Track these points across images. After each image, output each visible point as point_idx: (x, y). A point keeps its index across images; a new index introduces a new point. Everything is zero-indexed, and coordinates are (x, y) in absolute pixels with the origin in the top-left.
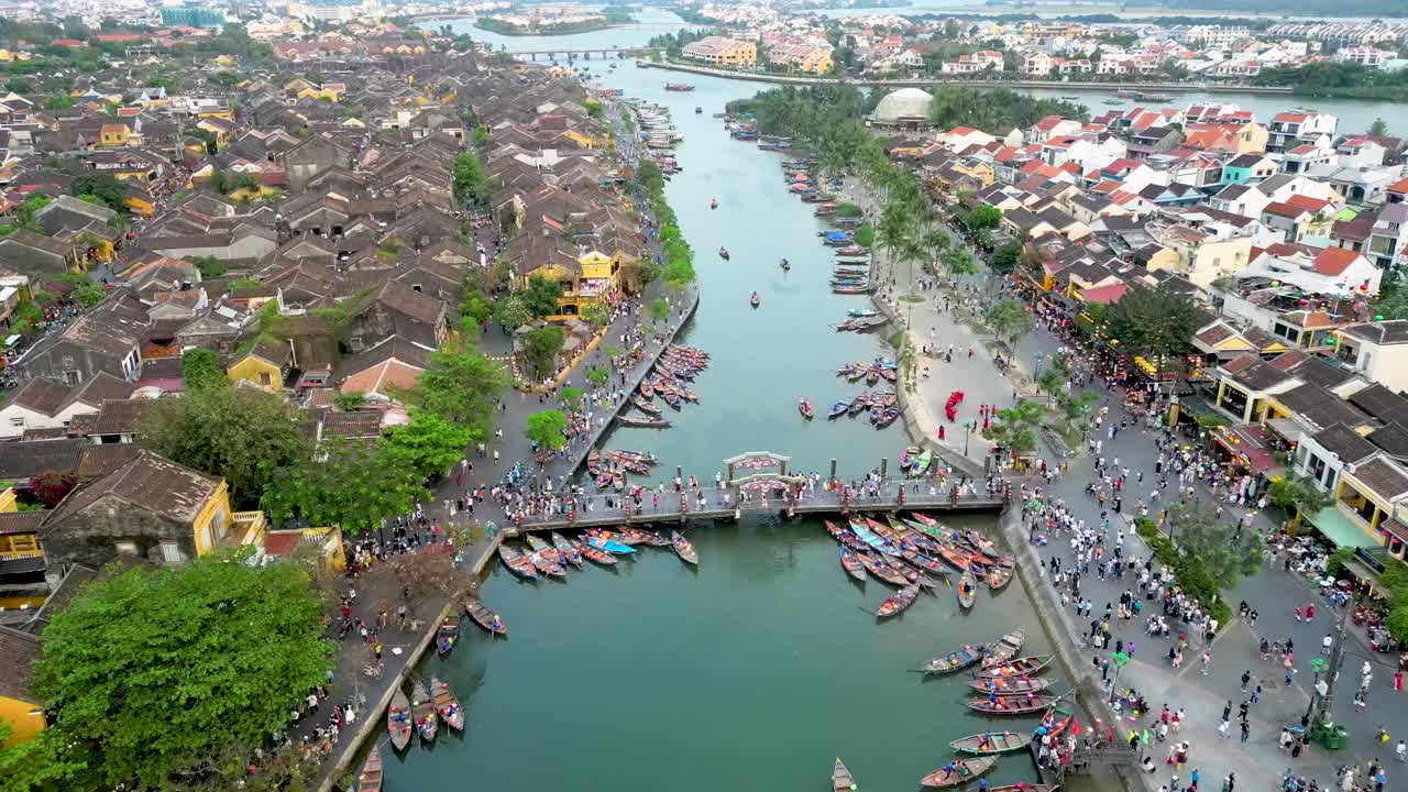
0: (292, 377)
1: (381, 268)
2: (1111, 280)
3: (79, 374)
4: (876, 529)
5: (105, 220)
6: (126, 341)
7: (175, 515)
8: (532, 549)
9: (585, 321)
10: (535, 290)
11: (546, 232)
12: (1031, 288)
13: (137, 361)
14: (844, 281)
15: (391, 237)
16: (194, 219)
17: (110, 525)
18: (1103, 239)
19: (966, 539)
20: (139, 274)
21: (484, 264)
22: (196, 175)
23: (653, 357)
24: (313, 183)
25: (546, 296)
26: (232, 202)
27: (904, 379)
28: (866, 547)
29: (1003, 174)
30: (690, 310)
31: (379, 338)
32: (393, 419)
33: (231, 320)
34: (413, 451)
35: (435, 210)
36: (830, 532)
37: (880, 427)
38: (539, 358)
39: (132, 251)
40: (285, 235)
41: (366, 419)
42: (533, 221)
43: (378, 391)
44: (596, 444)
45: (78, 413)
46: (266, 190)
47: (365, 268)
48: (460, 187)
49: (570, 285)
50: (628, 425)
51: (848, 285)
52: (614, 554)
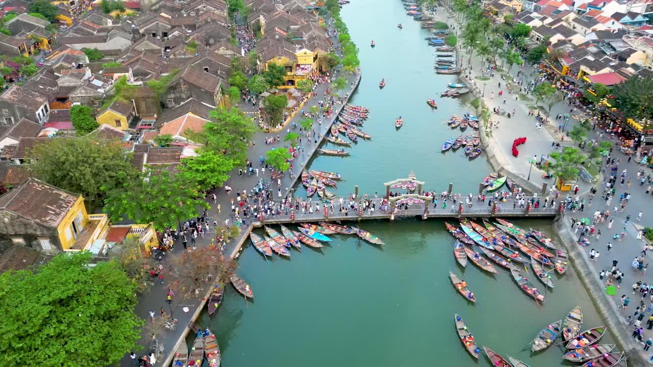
0: (134, 122)
1: (187, 57)
2: (607, 70)
3: (13, 119)
4: (477, 229)
5: (44, 27)
6: (39, 99)
7: (46, 221)
8: (269, 236)
9: (299, 89)
10: (271, 71)
11: (277, 37)
12: (553, 73)
13: (47, 111)
14: (442, 67)
15: (193, 39)
16: (88, 27)
17: (6, 227)
18: (596, 44)
19: (533, 237)
20: (55, 59)
21: (243, 55)
22: (94, 3)
23: (337, 112)
24: (154, 8)
25: (278, 75)
26: (111, 18)
27: (484, 128)
28: (471, 242)
29: (527, 6)
30: (357, 83)
31: (183, 100)
32: (188, 152)
33: (100, 88)
34: (199, 174)
35: (217, 24)
36: (448, 230)
37: (471, 159)
38: (274, 113)
39: (55, 45)
40: (137, 36)
41: (172, 152)
42: (270, 30)
43: (181, 135)
44: (306, 167)
45: (8, 145)
46: (129, 11)
47: (179, 57)
48: (232, 10)
49: (290, 68)
50: (325, 154)
51: (445, 69)
52: (319, 241)
